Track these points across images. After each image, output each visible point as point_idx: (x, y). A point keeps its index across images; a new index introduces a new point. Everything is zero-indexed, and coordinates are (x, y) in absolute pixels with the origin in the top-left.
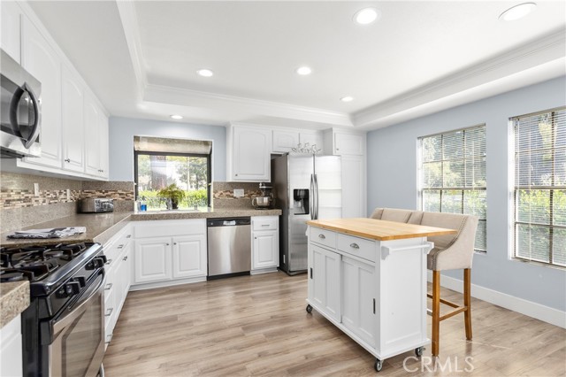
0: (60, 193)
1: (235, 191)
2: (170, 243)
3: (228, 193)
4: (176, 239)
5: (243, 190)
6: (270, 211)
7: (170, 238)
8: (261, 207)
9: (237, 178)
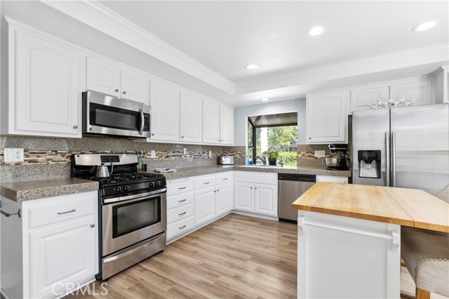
0: (203, 153)
1: (316, 152)
2: (253, 188)
3: (310, 154)
4: (257, 185)
5: (324, 152)
6: (336, 172)
7: (253, 184)
8: (331, 168)
9: (310, 141)
